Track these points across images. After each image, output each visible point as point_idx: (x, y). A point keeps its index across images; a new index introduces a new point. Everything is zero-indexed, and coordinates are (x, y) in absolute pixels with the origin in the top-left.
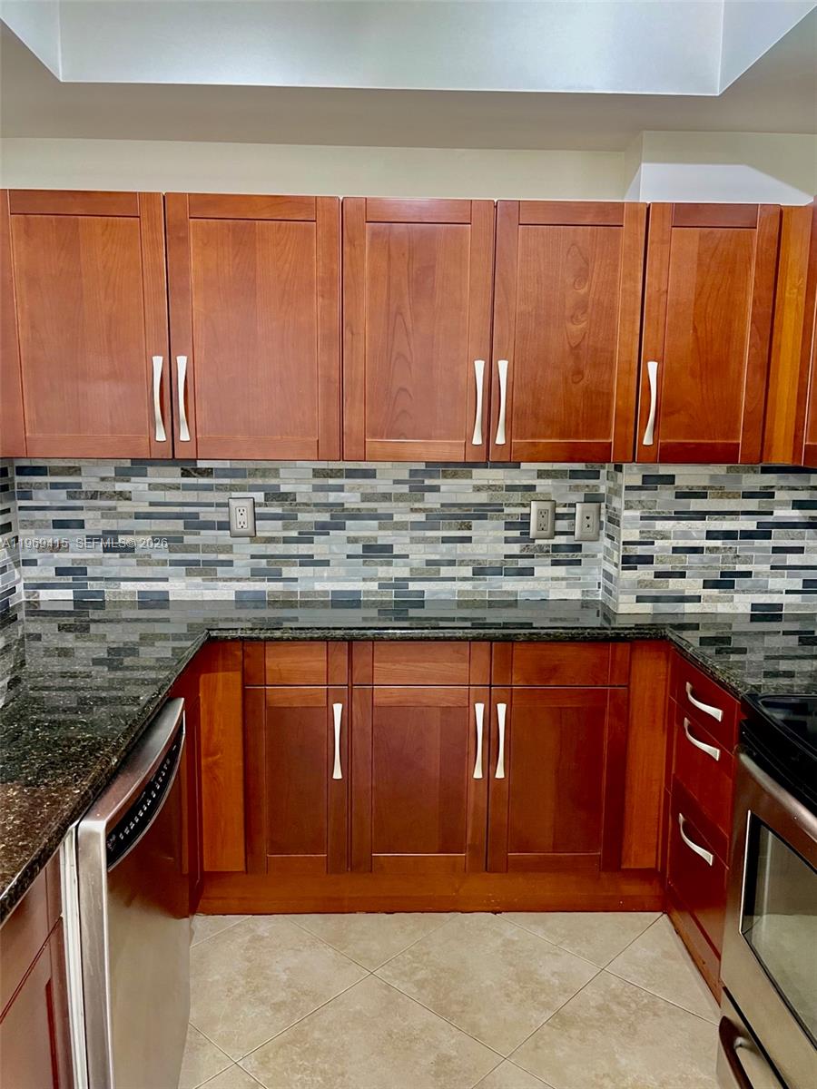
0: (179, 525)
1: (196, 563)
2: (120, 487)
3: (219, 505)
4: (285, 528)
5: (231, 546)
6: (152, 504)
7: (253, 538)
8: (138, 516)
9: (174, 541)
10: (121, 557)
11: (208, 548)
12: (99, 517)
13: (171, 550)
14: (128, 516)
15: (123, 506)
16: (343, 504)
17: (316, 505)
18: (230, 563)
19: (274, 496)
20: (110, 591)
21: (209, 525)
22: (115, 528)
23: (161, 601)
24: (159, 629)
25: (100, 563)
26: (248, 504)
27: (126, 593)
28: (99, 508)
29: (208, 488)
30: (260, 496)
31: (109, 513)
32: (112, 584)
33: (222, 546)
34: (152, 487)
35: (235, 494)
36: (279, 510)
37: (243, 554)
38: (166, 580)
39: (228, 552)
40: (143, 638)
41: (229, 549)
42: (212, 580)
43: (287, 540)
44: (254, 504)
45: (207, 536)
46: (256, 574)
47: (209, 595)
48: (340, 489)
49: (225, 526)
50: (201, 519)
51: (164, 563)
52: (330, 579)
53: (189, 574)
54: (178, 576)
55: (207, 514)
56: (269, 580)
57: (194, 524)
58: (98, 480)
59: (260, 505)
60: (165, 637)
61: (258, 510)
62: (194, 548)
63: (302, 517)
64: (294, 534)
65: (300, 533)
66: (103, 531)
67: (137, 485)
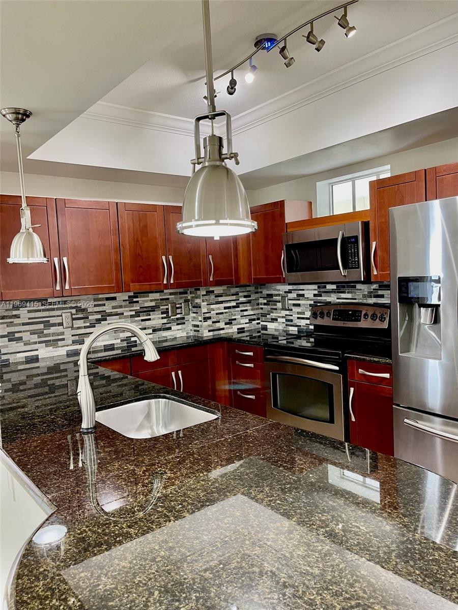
0: (41, 326)
1: (49, 341)
2: (15, 313)
3: (58, 316)
4: (84, 322)
5: (64, 332)
6: (29, 319)
7: (72, 328)
8: (24, 324)
9: (40, 333)
10: (16, 343)
11: (53, 334)
12: (6, 326)
13: (39, 337)
14: (19, 325)
15: (16, 321)
16: (105, 311)
17: (95, 312)
18: (63, 339)
19: (79, 310)
20: (12, 359)
21: (54, 325)
22: (13, 331)
23: (36, 359)
24: (35, 372)
25: (7, 347)
26: (69, 314)
27: (19, 358)
28: (6, 323)
29: (53, 310)
30: (74, 311)
31: (10, 324)
32: (13, 355)
33: (60, 333)
34: (29, 312)
35: (64, 311)
36: (82, 316)
37: (68, 335)
38: (37, 350)
39: (62, 335)
40: (27, 377)
41: (63, 334)
42: (56, 347)
43: (85, 327)
44: (72, 315)
45: (53, 330)
46: (74, 342)
47: (55, 354)
48: (104, 305)
49: (61, 324)
50: (51, 323)
51: (36, 343)
52: (103, 341)
53: (46, 346)
54: (42, 348)
55: (52, 320)
56: (79, 344)
57: (48, 325)
58: (4, 311)
59: (74, 314)
60: (38, 375)
61: (74, 316)
62: (46, 335)
63: (90, 317)
64: (88, 324)
65: (90, 324)
66: (8, 333)
67: (23, 312)
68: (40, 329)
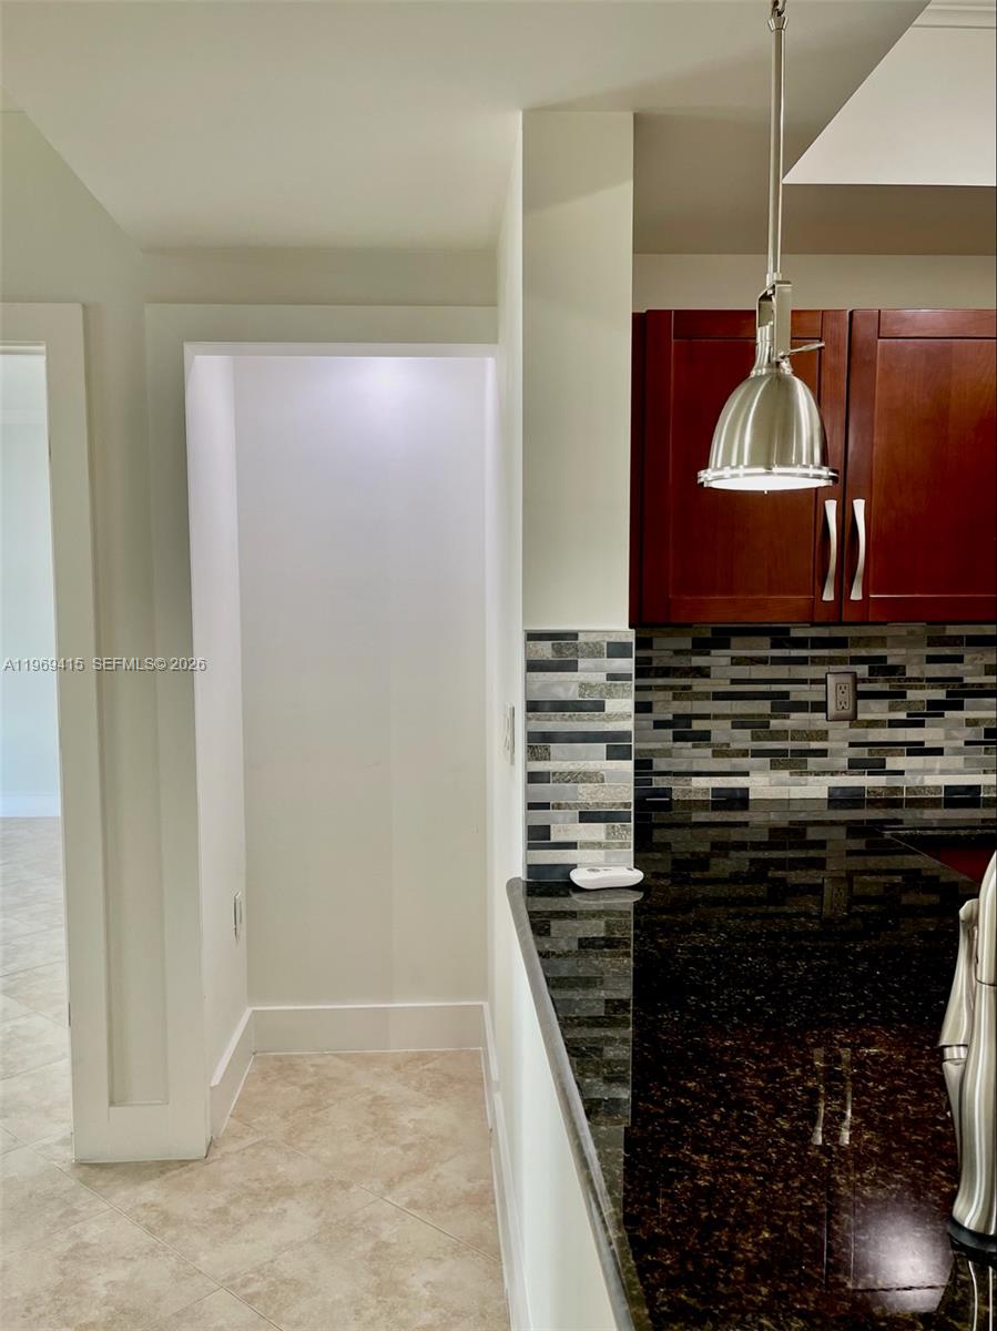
0: (764, 707)
1: (783, 753)
2: (698, 661)
3: (814, 682)
4: (892, 709)
5: (827, 732)
6: (734, 682)
7: (853, 720)
8: (718, 696)
9: (758, 726)
10: (694, 747)
11: (798, 734)
12: (671, 698)
13: (755, 738)
14: (705, 696)
15: (699, 685)
16: (961, 679)
17: (929, 680)
18: (823, 753)
19: (879, 667)
20: (679, 789)
21: (801, 707)
22: (688, 712)
23: (739, 800)
24: (735, 835)
25: (667, 753)
26: (848, 679)
27: (697, 790)
28: (671, 688)
29: (803, 661)
30: (863, 670)
31: (682, 693)
32: (681, 780)
33: (817, 732)
34: (736, 661)
35: (834, 668)
36: (885, 687)
37: (839, 740)
38: (746, 774)
39: (821, 740)
40: (714, 845)
41: (823, 735)
42: (801, 774)
43: (894, 724)
44: (856, 680)
45: (797, 720)
46: (855, 766)
47: (797, 792)
48: (959, 659)
49: (820, 707)
50: (792, 699)
51: (744, 753)
52: (943, 772)
53: (774, 766)
54: (760, 769)
55: (799, 693)
56: (870, 774)
57: (783, 705)
58: (671, 653)
59: (863, 681)
60: (741, 846)
61: (861, 687)
62: (781, 735)
63: (912, 695)
64: (902, 716)
65: (909, 715)
66: (674, 716)
67: (718, 660)
68: (760, 716)
